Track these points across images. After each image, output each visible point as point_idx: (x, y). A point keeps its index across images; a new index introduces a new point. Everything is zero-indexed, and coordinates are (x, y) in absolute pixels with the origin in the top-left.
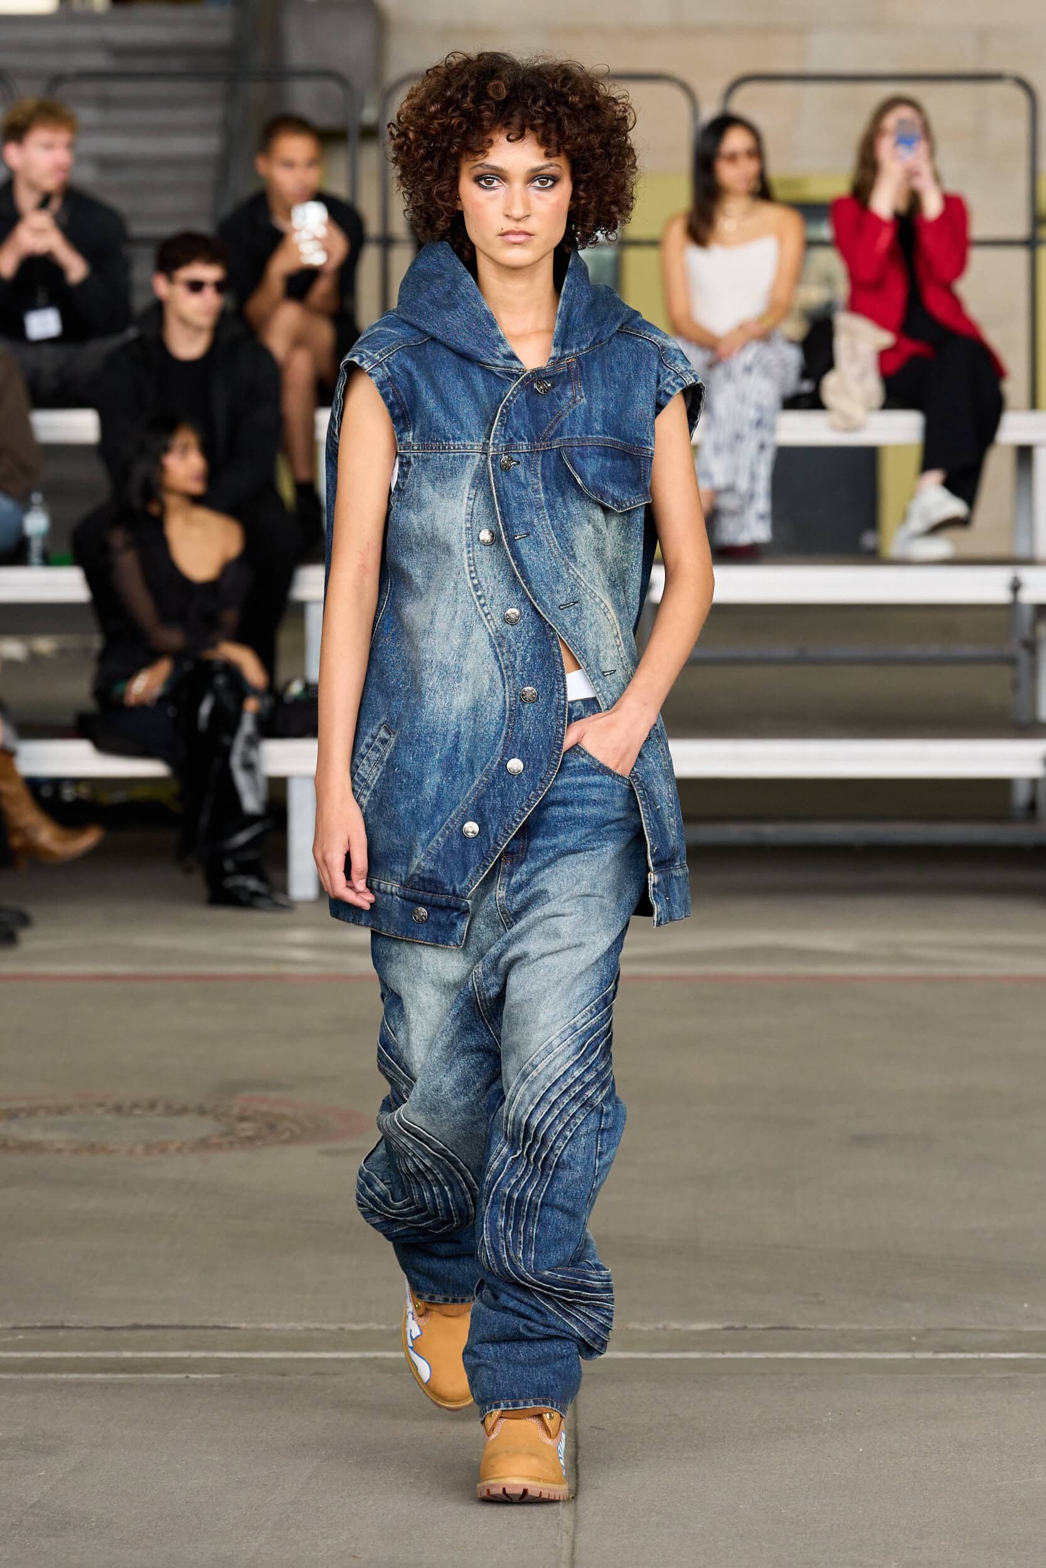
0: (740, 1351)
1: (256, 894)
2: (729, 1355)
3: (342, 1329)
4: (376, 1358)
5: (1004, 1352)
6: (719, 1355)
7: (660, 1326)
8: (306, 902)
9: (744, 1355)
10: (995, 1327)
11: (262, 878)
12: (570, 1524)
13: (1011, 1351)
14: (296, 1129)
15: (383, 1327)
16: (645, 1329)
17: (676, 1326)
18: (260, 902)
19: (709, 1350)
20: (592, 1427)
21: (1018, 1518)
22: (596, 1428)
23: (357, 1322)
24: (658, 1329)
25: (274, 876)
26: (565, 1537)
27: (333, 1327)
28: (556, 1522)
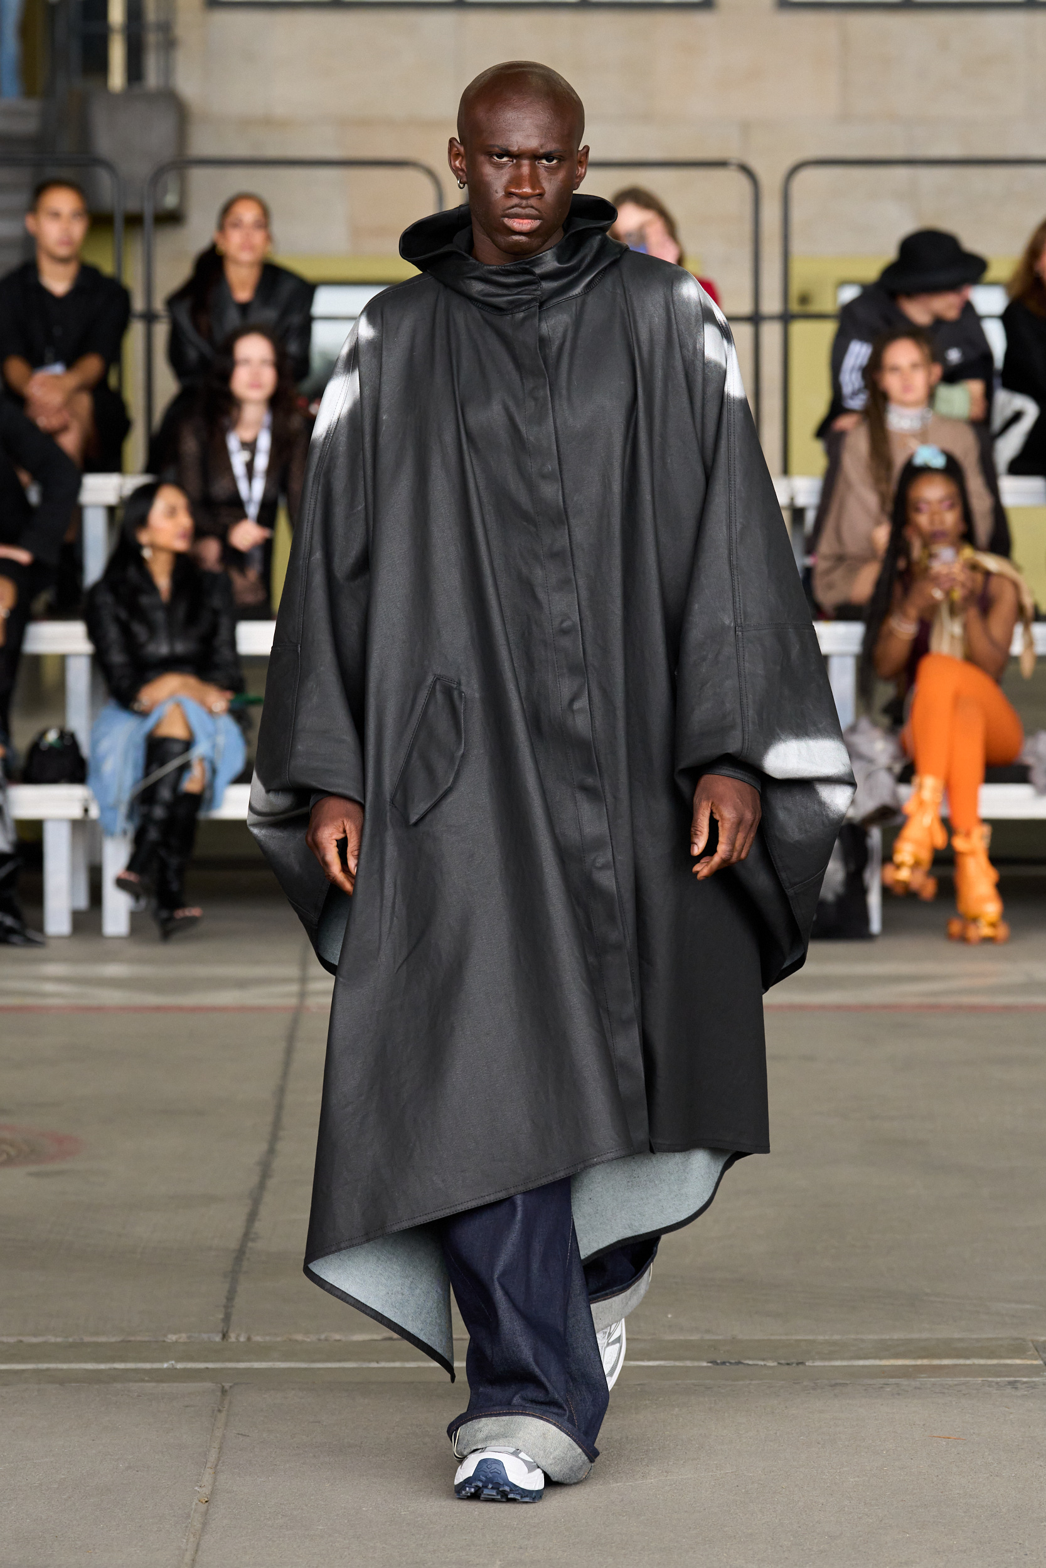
0: (394, 1361)
1: (11, 931)
2: (383, 1364)
3: (21, 1341)
4: (48, 1370)
5: (642, 1360)
6: (374, 1365)
7: (323, 1337)
8: (60, 938)
9: (397, 1364)
10: (639, 1337)
11: (17, 915)
12: (199, 1526)
13: (649, 1360)
14: (13, 1152)
15: (59, 1340)
16: (309, 1340)
17: (337, 1337)
18: (15, 938)
19: (364, 1360)
20: (239, 1434)
21: (625, 1518)
22: (242, 1434)
23: (35, 1335)
24: (320, 1340)
25: (28, 913)
26: (192, 1539)
27: (12, 1340)
28: (184, 1525)
